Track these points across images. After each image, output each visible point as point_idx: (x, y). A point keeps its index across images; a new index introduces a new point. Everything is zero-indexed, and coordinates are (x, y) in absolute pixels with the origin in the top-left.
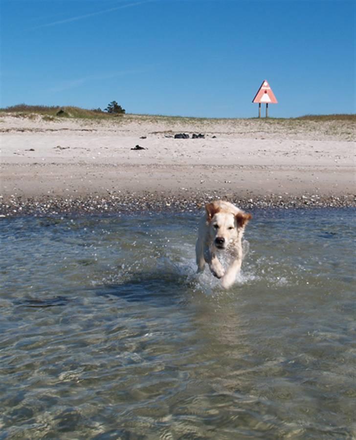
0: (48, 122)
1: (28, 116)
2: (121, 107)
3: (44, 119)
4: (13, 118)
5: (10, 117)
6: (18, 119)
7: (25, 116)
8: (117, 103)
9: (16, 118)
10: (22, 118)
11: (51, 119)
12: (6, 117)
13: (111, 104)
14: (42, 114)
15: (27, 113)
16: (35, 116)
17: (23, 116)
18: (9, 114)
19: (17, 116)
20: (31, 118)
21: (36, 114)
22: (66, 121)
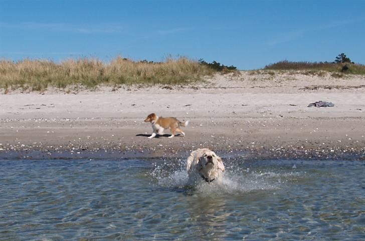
0: (337, 79)
1: (317, 74)
2: (350, 59)
3: (333, 76)
4: (302, 75)
5: (300, 75)
6: (308, 76)
7: (315, 74)
8: (345, 56)
9: (305, 75)
10: (312, 75)
11: (340, 77)
12: (296, 75)
13: (339, 57)
14: (331, 72)
15: (316, 70)
16: (324, 73)
17: (312, 73)
18: (299, 71)
19: (306, 74)
20: (320, 75)
21: (325, 71)
22: (354, 77)
